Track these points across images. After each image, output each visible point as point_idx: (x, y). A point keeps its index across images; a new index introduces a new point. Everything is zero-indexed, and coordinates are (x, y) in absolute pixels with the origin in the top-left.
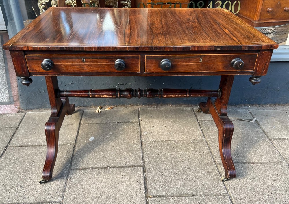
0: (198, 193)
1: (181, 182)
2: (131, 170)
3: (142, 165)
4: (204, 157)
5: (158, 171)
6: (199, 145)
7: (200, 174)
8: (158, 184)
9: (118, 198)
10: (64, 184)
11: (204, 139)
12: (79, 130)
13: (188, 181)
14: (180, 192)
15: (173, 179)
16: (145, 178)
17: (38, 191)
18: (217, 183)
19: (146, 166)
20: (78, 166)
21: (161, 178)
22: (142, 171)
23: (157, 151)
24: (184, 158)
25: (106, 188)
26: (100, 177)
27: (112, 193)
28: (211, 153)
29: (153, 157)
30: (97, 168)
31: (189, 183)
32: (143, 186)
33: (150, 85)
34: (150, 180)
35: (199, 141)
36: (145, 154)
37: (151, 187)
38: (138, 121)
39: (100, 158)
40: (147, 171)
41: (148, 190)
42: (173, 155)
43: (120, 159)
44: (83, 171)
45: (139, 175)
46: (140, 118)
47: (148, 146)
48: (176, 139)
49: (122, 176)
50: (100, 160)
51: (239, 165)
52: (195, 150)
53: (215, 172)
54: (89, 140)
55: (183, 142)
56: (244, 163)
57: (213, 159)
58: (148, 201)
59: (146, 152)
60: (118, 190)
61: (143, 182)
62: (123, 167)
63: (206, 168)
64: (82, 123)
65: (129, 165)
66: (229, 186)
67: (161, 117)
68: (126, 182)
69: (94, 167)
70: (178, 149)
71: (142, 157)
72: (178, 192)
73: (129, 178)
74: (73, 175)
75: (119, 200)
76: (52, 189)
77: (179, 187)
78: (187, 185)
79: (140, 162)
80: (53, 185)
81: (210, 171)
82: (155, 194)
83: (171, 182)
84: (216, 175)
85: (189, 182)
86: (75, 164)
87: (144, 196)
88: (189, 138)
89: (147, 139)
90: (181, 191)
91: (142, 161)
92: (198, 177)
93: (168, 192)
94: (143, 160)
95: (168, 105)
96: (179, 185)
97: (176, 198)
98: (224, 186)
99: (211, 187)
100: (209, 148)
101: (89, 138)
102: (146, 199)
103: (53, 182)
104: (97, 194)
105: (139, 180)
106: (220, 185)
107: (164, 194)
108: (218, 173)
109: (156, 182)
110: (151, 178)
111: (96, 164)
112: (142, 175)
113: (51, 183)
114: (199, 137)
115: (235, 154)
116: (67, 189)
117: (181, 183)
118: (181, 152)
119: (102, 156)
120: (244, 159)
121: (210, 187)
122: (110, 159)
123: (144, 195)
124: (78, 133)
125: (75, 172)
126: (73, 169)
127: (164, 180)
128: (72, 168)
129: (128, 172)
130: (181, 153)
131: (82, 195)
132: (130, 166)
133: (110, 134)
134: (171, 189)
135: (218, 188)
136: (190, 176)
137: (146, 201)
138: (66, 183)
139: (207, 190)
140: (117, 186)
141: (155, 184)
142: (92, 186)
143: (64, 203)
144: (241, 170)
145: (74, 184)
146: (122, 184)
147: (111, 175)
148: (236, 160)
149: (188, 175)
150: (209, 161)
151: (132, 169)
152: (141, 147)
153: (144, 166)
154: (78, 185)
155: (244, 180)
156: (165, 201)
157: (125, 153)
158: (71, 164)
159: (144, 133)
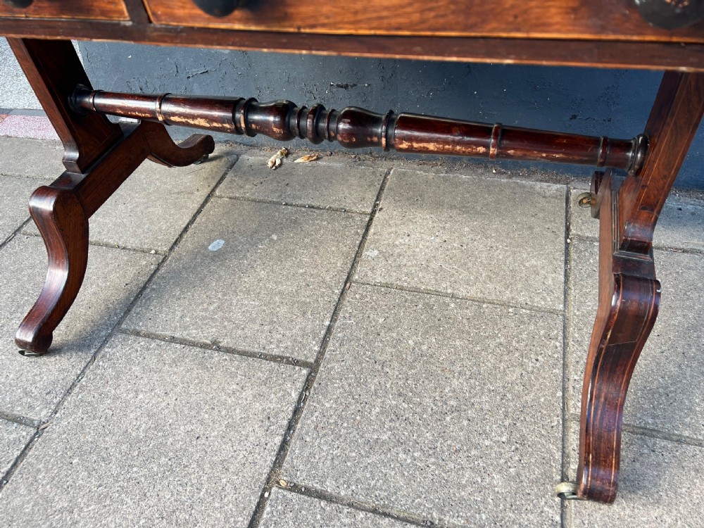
0: (447, 518)
1: (404, 456)
2: (271, 371)
3: (312, 360)
4: (530, 379)
5: (351, 393)
6: (532, 327)
7: (487, 443)
8: (326, 442)
9: (185, 461)
10: (79, 372)
11: (561, 307)
12: (199, 211)
13: (433, 460)
14: (384, 494)
15: (385, 437)
16: (297, 411)
17: (11, 376)
18: (536, 495)
19: (321, 368)
20: (141, 324)
21: (345, 425)
22: (300, 385)
23: (381, 320)
24: (457, 368)
25: (174, 415)
26: (175, 373)
27: (179, 438)
28: (565, 366)
29: (359, 340)
30: (183, 342)
31: (433, 467)
32: (278, 440)
33: (428, 94)
34: (309, 422)
35: (538, 313)
36: (338, 323)
37: (302, 448)
38: (369, 211)
39: (206, 310)
40: (315, 385)
41: (288, 458)
42: (424, 348)
43: (257, 327)
44: (142, 343)
45: (283, 396)
46: (380, 200)
47: (362, 297)
48: (462, 292)
49: (234, 387)
50: (204, 318)
51: (655, 444)
52: (509, 343)
53: (549, 451)
54: (206, 248)
55: (480, 307)
56: (680, 440)
57: (560, 394)
58: (268, 498)
59: (345, 317)
60: (199, 430)
61: (285, 422)
62: (253, 355)
63: (518, 424)
64: (217, 192)
65: (276, 352)
66: (578, 521)
67: (446, 206)
68: (235, 410)
69: (177, 335)
70: (450, 329)
71: (323, 332)
72: (377, 493)
73: (250, 398)
74: (114, 350)
75: (187, 466)
76: (45, 378)
77: (393, 473)
78: (421, 474)
79: (311, 350)
80: (52, 368)
81: (532, 438)
82: (302, 479)
83: (373, 446)
84: (545, 462)
85: (433, 464)
86: (138, 314)
87: (265, 476)
88: (508, 295)
89: (369, 273)
90: (392, 490)
91: (316, 348)
92: (473, 452)
93: (344, 482)
94: (324, 343)
95: (486, 167)
96: (394, 468)
97: (361, 515)
98: (558, 518)
99: (508, 506)
100: (565, 345)
101: (210, 241)
102: (264, 490)
103: (57, 357)
104: (137, 429)
105: (276, 416)
106: (546, 509)
107: (329, 486)
108: (558, 456)
109: (325, 435)
110: (316, 414)
111: (186, 328)
112: (295, 396)
113: (53, 359)
114: (544, 299)
115: (661, 390)
116: (76, 389)
117: (406, 460)
118: (458, 343)
119: (216, 305)
120: (688, 420)
121: (501, 507)
122: (230, 321)
123: (267, 470)
124: (191, 222)
125: (124, 340)
126: (124, 332)
127: (355, 433)
128: (124, 326)
129: (259, 378)
130: (455, 347)
131: (103, 419)
132: (274, 358)
133: (272, 239)
134: (359, 475)
135: (531, 517)
136: (449, 442)
137: (262, 496)
138: (85, 368)
139: (484, 517)
140: (206, 416)
141: (318, 441)
142: (141, 396)
143: (47, 432)
144: (659, 465)
145: (101, 379)
146: (223, 413)
147: (206, 376)
148: (654, 417)
149: (442, 435)
150: (542, 400)
151: (277, 367)
152: (336, 298)
153: (313, 368)
154: (110, 383)
155: (655, 513)
156: (319, 517)
157: (283, 310)
158: (128, 311)
159: (370, 253)
